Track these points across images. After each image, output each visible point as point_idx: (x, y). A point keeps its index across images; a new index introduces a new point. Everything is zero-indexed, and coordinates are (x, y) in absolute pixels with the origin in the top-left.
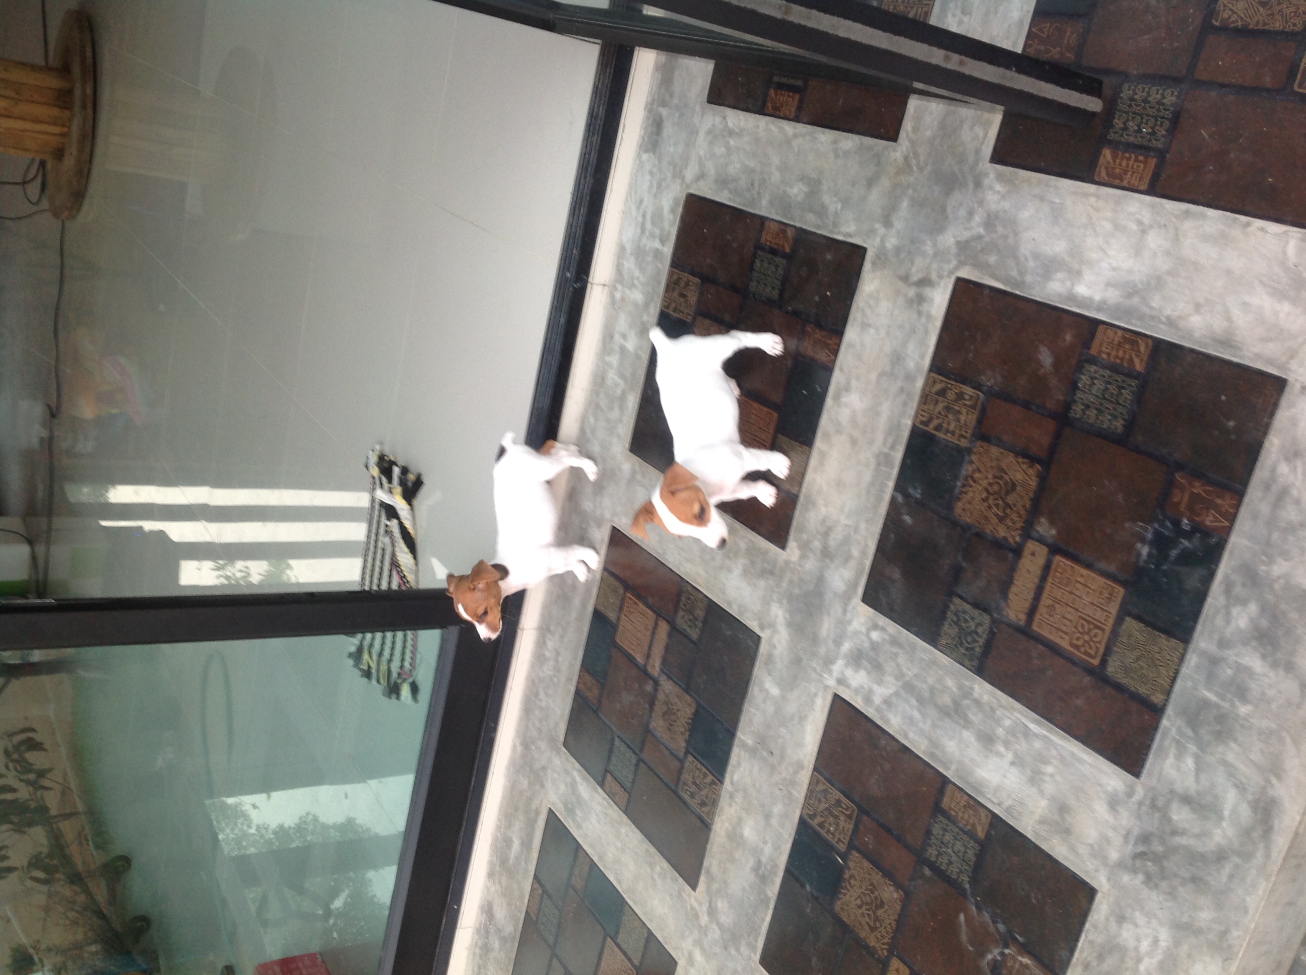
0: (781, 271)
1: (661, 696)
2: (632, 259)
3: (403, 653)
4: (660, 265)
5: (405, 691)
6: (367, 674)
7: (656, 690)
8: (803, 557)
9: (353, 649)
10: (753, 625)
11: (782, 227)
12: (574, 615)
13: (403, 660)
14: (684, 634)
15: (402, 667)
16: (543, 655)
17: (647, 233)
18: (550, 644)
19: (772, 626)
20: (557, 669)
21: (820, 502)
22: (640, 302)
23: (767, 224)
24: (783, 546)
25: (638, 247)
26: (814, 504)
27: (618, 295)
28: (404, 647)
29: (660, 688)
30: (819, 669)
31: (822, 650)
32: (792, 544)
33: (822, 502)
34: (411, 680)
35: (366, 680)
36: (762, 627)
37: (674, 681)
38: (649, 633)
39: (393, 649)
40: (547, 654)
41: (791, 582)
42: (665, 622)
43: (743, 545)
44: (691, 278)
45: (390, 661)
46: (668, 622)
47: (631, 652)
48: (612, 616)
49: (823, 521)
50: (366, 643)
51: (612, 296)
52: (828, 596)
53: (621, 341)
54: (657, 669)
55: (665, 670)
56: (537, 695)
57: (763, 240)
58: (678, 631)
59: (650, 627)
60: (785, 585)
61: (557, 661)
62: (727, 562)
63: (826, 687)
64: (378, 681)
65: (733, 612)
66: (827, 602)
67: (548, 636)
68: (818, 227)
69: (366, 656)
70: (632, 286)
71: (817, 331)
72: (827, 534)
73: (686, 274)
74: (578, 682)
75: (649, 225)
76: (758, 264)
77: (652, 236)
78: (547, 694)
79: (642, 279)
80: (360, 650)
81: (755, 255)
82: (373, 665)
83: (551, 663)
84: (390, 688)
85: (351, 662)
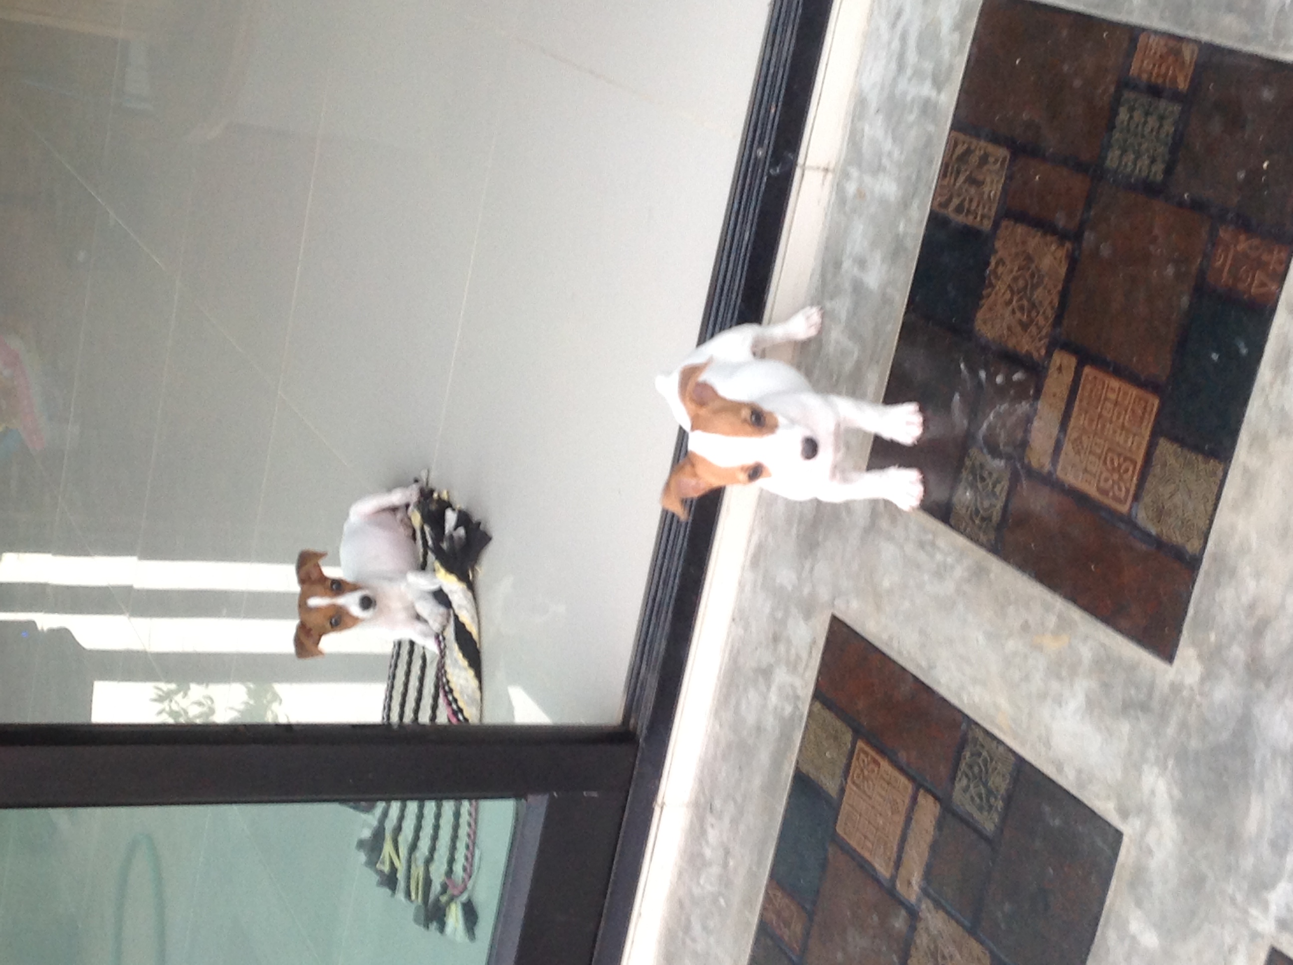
0: (1168, 128)
1: (922, 940)
2: (879, 120)
3: (453, 848)
4: (931, 128)
5: (455, 917)
6: (390, 881)
7: (913, 928)
8: (1208, 676)
9: (366, 834)
10: (1107, 809)
11: (1172, 43)
12: (758, 782)
13: (451, 861)
14: (966, 822)
15: (450, 872)
16: (701, 855)
17: (909, 72)
18: (712, 835)
19: (1145, 810)
20: (725, 881)
21: (1245, 570)
22: (892, 199)
23: (1142, 39)
24: (1169, 657)
25: (891, 97)
26: (1233, 573)
27: (851, 188)
28: (455, 838)
29: (921, 925)
30: (1239, 898)
31: (1248, 863)
32: (1186, 651)
33: (1248, 569)
34: (464, 898)
35: (387, 891)
36: (1124, 814)
37: (948, 913)
38: (900, 819)
39: (435, 838)
40: (708, 853)
41: (1183, 725)
42: (930, 799)
43: (1086, 652)
44: (991, 148)
45: (429, 861)
46: (936, 798)
47: (866, 855)
48: (831, 786)
49: (1252, 607)
50: (390, 824)
51: (839, 189)
52: (1261, 754)
53: (856, 271)
54: (916, 888)
55: (931, 891)
56: (687, 929)
57: (1134, 70)
58: (955, 814)
59: (903, 809)
60: (1171, 731)
61: (725, 865)
62: (1055, 685)
63: (1255, 936)
64: (408, 894)
65: (1067, 780)
66: (1257, 766)
67: (710, 819)
68: (1245, 38)
69: (388, 847)
70: (878, 169)
71: (1242, 237)
72: (1259, 631)
73: (982, 143)
74: (764, 909)
75: (912, 57)
76: (1123, 115)
77: (918, 74)
78: (705, 928)
79: (896, 154)
80: (378, 835)
81: (1116, 102)
82: (401, 866)
83: (715, 870)
84: (427, 910)
85: (362, 857)
